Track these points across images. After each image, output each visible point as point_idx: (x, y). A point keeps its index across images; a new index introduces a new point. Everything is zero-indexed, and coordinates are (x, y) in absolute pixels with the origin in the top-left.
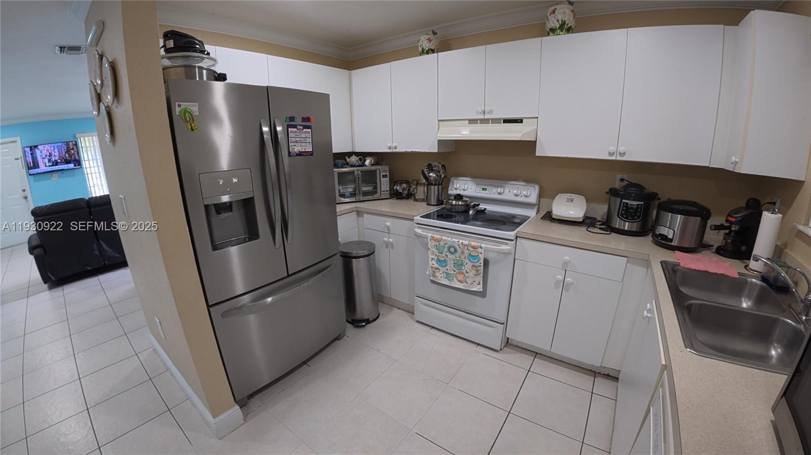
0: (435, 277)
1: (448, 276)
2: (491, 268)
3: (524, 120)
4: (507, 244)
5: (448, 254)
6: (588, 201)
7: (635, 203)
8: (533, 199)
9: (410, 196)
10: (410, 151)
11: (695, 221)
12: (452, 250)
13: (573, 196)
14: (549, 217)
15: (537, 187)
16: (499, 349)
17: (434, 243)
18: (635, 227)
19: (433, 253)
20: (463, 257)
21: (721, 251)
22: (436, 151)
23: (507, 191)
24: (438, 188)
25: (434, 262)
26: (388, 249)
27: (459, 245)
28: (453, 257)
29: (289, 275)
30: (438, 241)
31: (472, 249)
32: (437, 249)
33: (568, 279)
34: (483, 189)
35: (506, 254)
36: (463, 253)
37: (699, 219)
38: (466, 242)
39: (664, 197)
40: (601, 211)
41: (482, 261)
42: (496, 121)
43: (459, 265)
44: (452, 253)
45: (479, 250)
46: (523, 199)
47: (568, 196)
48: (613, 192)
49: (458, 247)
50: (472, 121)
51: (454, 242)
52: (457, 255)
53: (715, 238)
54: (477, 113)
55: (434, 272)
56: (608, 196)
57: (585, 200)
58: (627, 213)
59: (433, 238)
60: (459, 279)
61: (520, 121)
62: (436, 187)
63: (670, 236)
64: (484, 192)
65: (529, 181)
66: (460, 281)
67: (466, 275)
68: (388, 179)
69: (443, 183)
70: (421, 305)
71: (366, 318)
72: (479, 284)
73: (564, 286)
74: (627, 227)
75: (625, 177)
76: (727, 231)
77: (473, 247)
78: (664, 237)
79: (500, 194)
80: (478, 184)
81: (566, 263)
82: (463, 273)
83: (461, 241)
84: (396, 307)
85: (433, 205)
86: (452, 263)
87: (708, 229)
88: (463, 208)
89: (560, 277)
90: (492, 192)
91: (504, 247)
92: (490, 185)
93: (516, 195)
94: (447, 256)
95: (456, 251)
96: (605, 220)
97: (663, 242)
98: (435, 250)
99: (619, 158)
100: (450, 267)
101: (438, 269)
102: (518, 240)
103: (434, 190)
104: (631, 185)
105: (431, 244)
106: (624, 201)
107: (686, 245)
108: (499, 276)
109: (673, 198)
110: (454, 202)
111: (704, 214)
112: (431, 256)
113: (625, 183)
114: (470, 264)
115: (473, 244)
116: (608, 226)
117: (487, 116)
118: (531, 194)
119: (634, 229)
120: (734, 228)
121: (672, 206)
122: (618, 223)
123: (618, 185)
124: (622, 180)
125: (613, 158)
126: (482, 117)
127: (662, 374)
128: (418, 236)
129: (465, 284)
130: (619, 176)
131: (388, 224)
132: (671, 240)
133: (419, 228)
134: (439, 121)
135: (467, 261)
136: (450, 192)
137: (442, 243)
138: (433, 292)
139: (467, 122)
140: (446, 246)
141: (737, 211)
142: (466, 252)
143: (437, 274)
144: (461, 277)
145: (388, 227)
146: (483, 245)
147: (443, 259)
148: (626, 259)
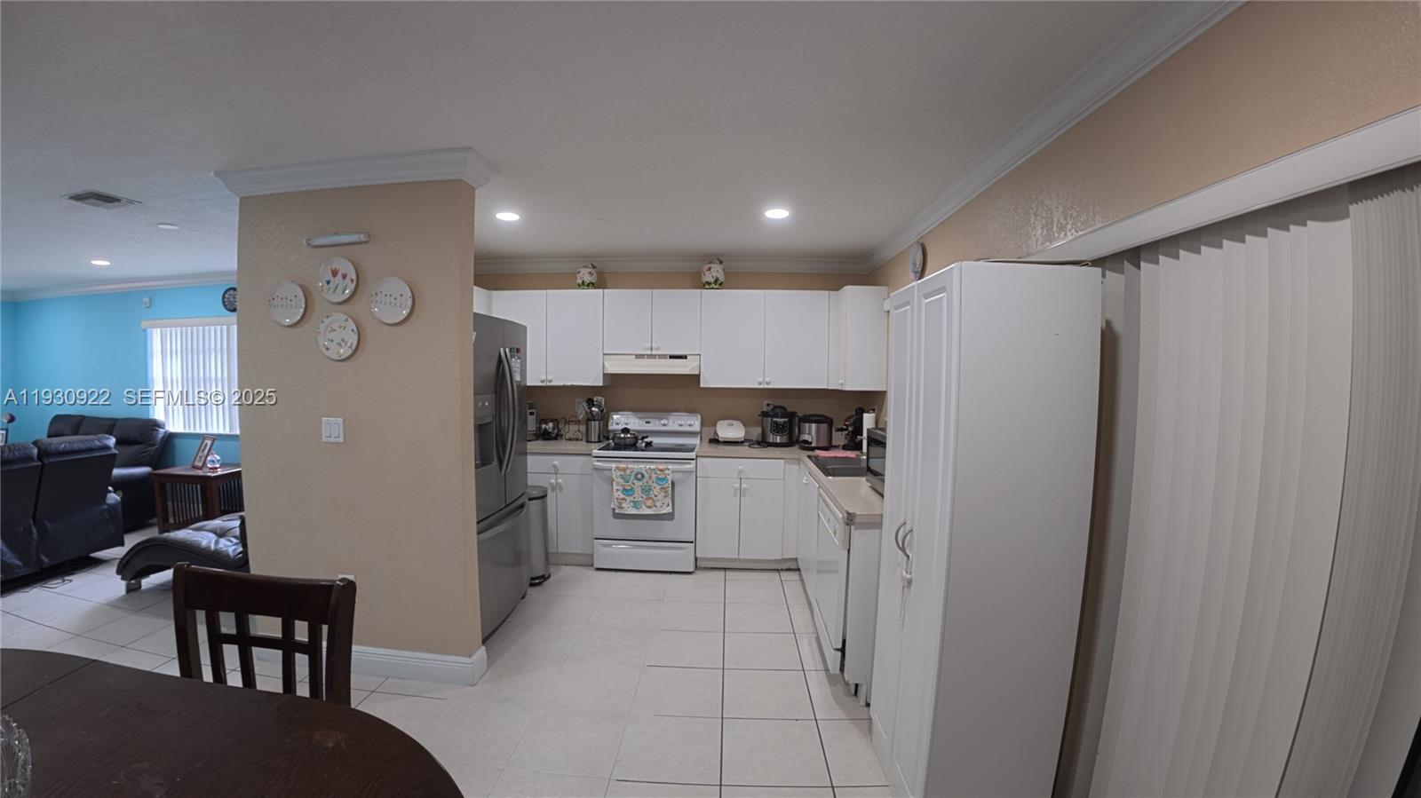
0: (622, 508)
1: (636, 504)
2: (677, 489)
3: (688, 357)
4: (689, 463)
5: (635, 481)
6: (745, 426)
7: (782, 420)
8: (697, 426)
9: (558, 437)
10: (569, 384)
11: (824, 426)
12: (639, 476)
13: (732, 422)
14: (715, 441)
15: (699, 416)
16: (691, 570)
17: (619, 473)
18: (785, 439)
19: (618, 483)
20: (651, 482)
21: (845, 448)
22: (601, 384)
23: (671, 421)
24: (599, 424)
25: (619, 493)
26: (555, 494)
27: (646, 471)
28: (641, 483)
29: (507, 506)
30: (624, 470)
31: (659, 472)
32: (623, 478)
33: (744, 486)
34: (647, 422)
35: (689, 472)
36: (650, 477)
37: (826, 425)
38: (653, 467)
39: (800, 414)
40: (756, 432)
41: (670, 482)
42: (662, 357)
43: (647, 490)
44: (639, 480)
45: (667, 472)
46: (688, 429)
47: (727, 421)
48: (765, 414)
49: (644, 472)
50: (638, 356)
51: (641, 468)
52: (645, 480)
53: (839, 438)
54: (645, 349)
55: (620, 503)
56: (760, 418)
57: (741, 425)
58: (778, 429)
59: (618, 468)
60: (648, 504)
61: (685, 357)
62: (597, 422)
63: (810, 440)
64: (648, 425)
65: (691, 411)
66: (649, 507)
67: (655, 499)
68: (534, 417)
69: (604, 418)
70: (601, 547)
71: (541, 574)
72: (668, 505)
73: (741, 492)
74: (778, 440)
75: (771, 402)
76: (846, 432)
77: (661, 470)
78: (806, 442)
79: (664, 425)
80: (640, 418)
81: (740, 472)
82: (651, 498)
83: (648, 467)
84: (563, 565)
85: (595, 442)
86: (640, 489)
87: (833, 431)
88: (632, 441)
89: (737, 485)
90: (655, 425)
91: (688, 466)
92: (655, 418)
93: (681, 425)
94: (633, 483)
95: (643, 476)
96: (760, 439)
97: (806, 446)
98: (620, 480)
99: (766, 386)
100: (638, 495)
101: (624, 499)
102: (698, 459)
103: (595, 425)
104: (775, 407)
105: (615, 475)
106: (775, 419)
107: (821, 445)
108: (685, 495)
109: (807, 414)
110: (622, 435)
111: (830, 422)
112: (615, 487)
113: (771, 407)
114: (658, 487)
115: (661, 467)
116: (763, 443)
117: (654, 352)
118: (694, 423)
119: (784, 441)
120: (850, 429)
121: (808, 419)
122: (771, 438)
123: (765, 409)
124: (768, 405)
125: (762, 387)
126: (649, 352)
127: (819, 491)
128: (596, 469)
129: (654, 508)
130: (766, 402)
131: (556, 463)
132: (811, 443)
133: (598, 461)
134: (604, 354)
135: (655, 484)
136: (610, 428)
137: (628, 472)
138: (618, 528)
139: (634, 357)
140: (633, 474)
141: (850, 418)
142: (654, 476)
143: (624, 505)
144: (649, 503)
145: (555, 467)
146: (670, 467)
147: (629, 488)
148: (783, 461)
